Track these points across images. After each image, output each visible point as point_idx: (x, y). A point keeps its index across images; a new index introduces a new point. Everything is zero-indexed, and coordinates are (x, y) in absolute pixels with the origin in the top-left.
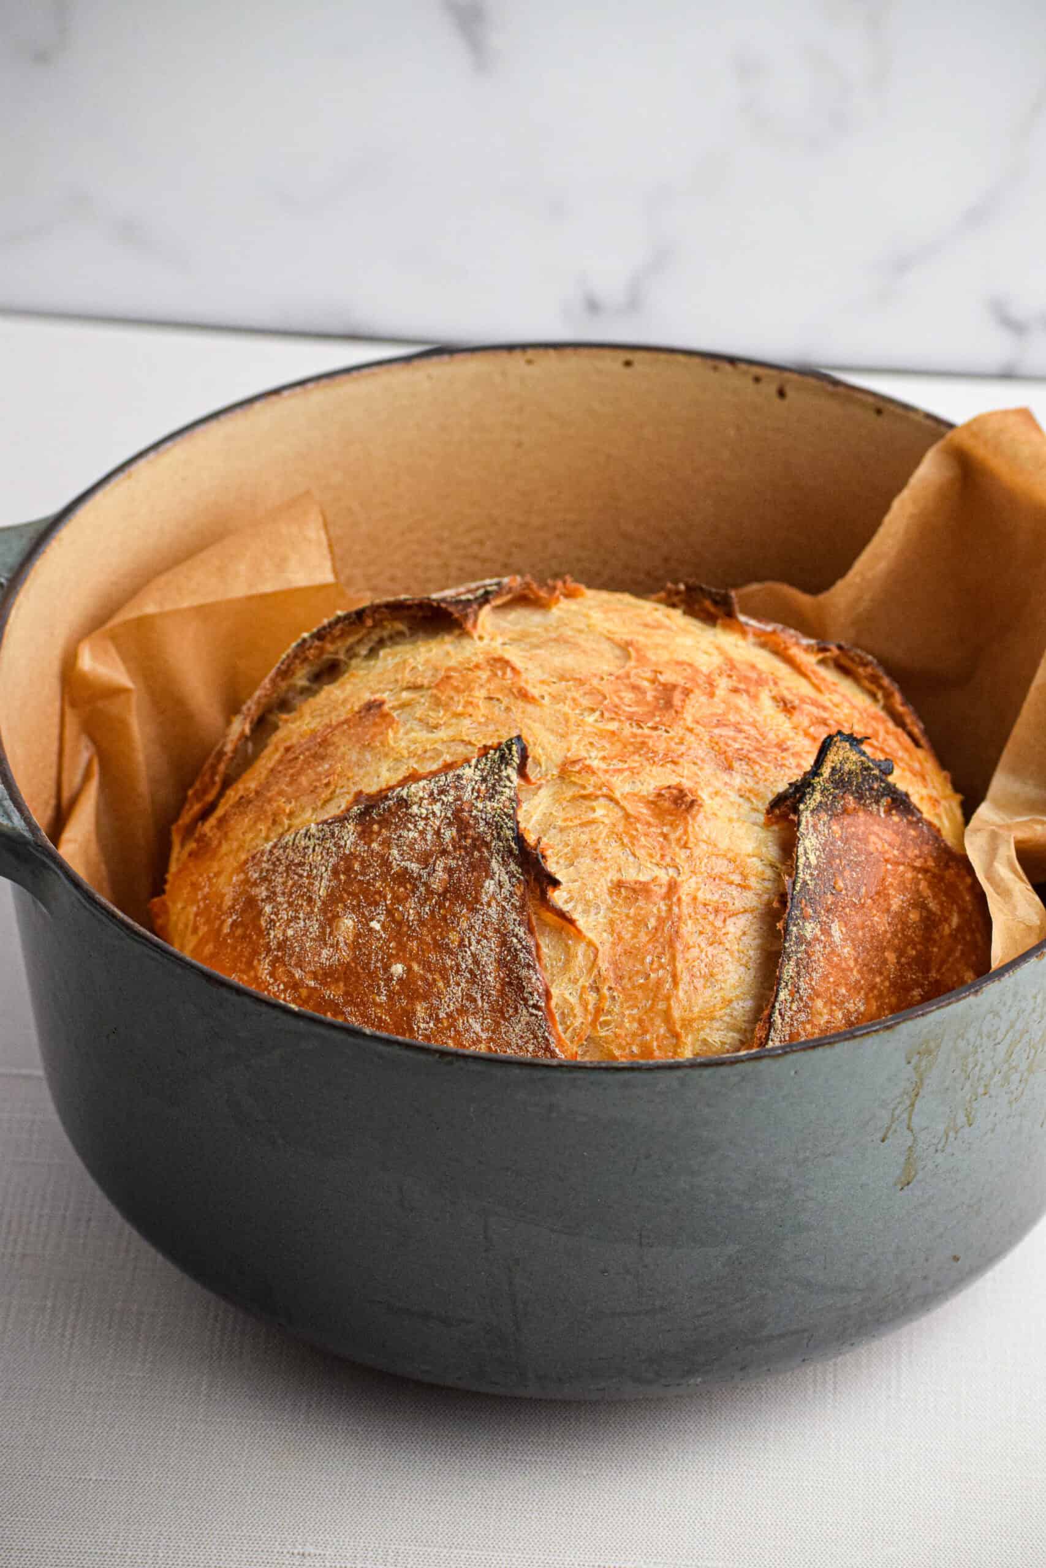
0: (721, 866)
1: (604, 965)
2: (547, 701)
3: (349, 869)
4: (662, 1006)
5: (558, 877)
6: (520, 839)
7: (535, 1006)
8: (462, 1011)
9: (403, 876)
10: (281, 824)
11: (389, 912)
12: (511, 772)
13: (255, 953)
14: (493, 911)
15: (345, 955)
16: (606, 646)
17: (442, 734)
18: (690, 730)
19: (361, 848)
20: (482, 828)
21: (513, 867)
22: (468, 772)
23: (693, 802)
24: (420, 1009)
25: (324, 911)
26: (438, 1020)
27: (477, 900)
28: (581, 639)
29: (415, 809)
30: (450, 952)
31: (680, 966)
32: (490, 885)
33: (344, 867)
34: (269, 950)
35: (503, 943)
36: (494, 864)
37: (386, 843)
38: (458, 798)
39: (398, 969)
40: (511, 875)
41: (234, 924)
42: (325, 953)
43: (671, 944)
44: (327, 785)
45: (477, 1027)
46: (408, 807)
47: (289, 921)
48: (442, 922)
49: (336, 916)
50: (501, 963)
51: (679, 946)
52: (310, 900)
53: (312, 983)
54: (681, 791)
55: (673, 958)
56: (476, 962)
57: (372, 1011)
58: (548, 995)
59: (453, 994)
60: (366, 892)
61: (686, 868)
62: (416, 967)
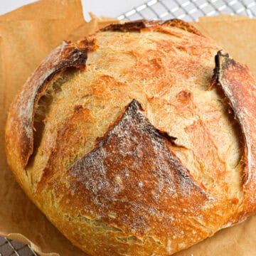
0: (207, 108)
1: (196, 154)
2: (128, 83)
3: (109, 162)
4: (216, 157)
5: (175, 136)
6: (157, 131)
7: (187, 176)
8: (165, 187)
9: (128, 157)
10: (73, 156)
11: (129, 169)
12: (139, 111)
13: (90, 197)
14: (161, 155)
15: (122, 187)
16: (125, 56)
17: (107, 108)
18: (170, 71)
19: (109, 154)
20: (143, 132)
21: (159, 140)
22: (127, 117)
23: (190, 94)
24: (153, 193)
25: (108, 177)
26: (160, 193)
27: (154, 154)
28: (116, 57)
29: (119, 136)
30: (154, 173)
31: (215, 143)
32: (155, 148)
33: (107, 162)
34: (95, 196)
35: (169, 162)
36: (153, 141)
37: (117, 149)
38: (130, 127)
39: (141, 184)
40: (160, 142)
41: (76, 191)
42: (116, 190)
43: (209, 138)
44: (82, 138)
45: (172, 190)
46: (117, 136)
47: (97, 184)
48: (147, 165)
49: (113, 178)
50: (171, 168)
51: (212, 138)
52: (101, 176)
53: (116, 200)
54: (184, 92)
55: (212, 142)
56: (164, 172)
57: (139, 200)
58: (188, 171)
59: (161, 184)
60: (119, 167)
61: (200, 114)
62: (146, 181)
